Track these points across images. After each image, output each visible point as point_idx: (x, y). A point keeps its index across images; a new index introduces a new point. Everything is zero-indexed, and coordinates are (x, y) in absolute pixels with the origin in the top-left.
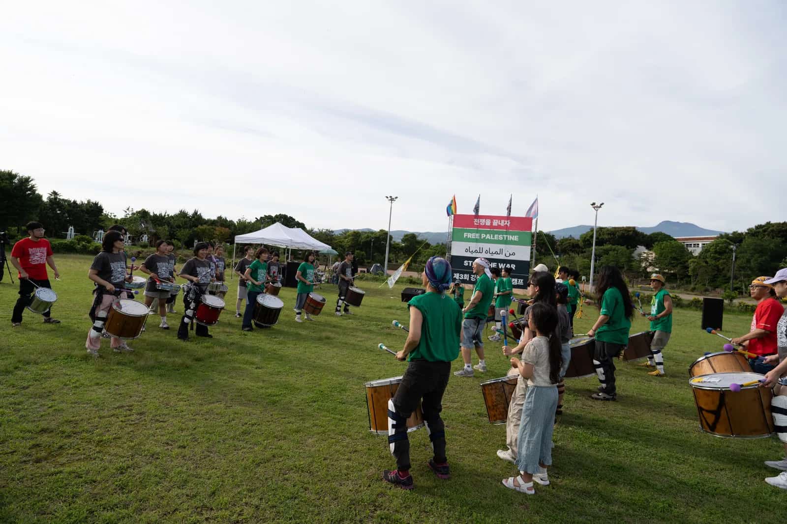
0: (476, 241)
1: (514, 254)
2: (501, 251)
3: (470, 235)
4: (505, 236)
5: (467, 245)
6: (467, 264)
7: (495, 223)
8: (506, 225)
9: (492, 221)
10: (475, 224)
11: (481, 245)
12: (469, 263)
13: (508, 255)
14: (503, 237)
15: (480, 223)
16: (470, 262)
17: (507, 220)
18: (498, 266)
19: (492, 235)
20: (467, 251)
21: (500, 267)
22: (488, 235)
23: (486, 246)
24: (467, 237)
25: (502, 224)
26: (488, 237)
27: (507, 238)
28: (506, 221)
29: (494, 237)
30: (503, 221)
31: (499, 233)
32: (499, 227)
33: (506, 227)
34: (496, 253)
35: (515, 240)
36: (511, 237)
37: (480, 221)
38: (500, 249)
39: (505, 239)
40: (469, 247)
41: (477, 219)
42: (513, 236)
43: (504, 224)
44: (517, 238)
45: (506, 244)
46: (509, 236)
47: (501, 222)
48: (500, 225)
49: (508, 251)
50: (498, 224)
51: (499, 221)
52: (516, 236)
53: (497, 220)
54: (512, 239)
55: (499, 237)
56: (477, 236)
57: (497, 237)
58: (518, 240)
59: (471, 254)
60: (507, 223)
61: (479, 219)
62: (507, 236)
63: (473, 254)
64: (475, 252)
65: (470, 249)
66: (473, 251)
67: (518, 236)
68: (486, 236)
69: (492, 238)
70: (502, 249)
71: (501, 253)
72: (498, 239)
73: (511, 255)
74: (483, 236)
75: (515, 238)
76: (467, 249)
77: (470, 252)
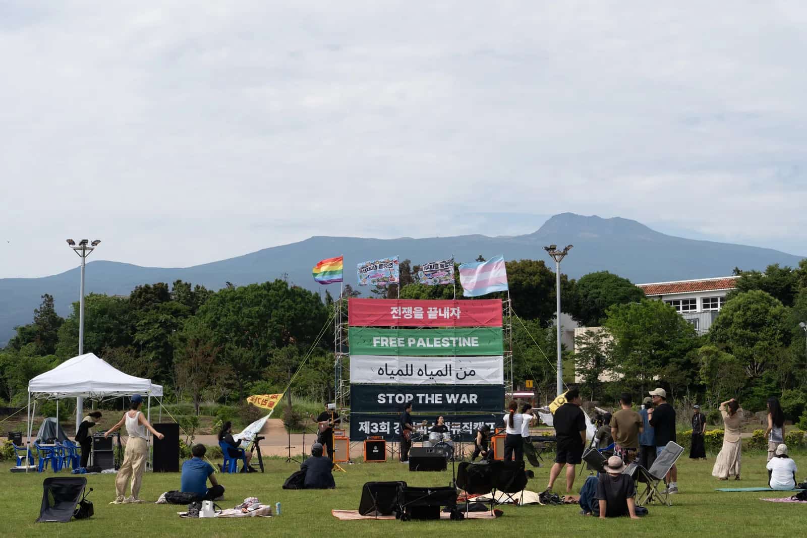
0: (399, 352)
1: (472, 374)
2: (449, 369)
3: (384, 342)
4: (453, 339)
5: (381, 362)
6: (384, 401)
7: (432, 314)
8: (455, 317)
9: (425, 310)
10: (394, 317)
11: (410, 361)
12: (387, 398)
13: (461, 375)
14: (451, 342)
15: (402, 315)
16: (390, 396)
17: (455, 306)
18: (444, 399)
19: (428, 339)
20: (381, 372)
21: (449, 402)
22: (421, 339)
23: (418, 363)
24: (379, 345)
25: (446, 315)
26: (421, 343)
27: (457, 343)
28: (454, 310)
29: (432, 341)
33: (454, 320)
34: (440, 374)
35: (473, 345)
36: (464, 340)
37: (402, 310)
38: (446, 365)
39: (454, 345)
40: (386, 365)
41: (397, 308)
42: (469, 339)
43: (450, 314)
44: (477, 342)
45: (457, 356)
46: (460, 339)
47: (443, 312)
48: (443, 317)
49: (461, 369)
50: (438, 314)
51: (440, 310)
52: (473, 338)
53: (436, 308)
54: (467, 346)
55: (442, 343)
56: (399, 342)
57: (439, 342)
58: (477, 345)
59: (391, 378)
60: (456, 312)
61: (400, 308)
62: (457, 338)
63: (393, 378)
64: (398, 375)
65: (388, 368)
66: (394, 373)
67: (477, 338)
68: (417, 340)
69: (429, 345)
70: (450, 365)
71: (449, 372)
72: (440, 346)
73: (468, 375)
74: (412, 341)
75: (473, 342)
76: (381, 369)
77: (387, 374)
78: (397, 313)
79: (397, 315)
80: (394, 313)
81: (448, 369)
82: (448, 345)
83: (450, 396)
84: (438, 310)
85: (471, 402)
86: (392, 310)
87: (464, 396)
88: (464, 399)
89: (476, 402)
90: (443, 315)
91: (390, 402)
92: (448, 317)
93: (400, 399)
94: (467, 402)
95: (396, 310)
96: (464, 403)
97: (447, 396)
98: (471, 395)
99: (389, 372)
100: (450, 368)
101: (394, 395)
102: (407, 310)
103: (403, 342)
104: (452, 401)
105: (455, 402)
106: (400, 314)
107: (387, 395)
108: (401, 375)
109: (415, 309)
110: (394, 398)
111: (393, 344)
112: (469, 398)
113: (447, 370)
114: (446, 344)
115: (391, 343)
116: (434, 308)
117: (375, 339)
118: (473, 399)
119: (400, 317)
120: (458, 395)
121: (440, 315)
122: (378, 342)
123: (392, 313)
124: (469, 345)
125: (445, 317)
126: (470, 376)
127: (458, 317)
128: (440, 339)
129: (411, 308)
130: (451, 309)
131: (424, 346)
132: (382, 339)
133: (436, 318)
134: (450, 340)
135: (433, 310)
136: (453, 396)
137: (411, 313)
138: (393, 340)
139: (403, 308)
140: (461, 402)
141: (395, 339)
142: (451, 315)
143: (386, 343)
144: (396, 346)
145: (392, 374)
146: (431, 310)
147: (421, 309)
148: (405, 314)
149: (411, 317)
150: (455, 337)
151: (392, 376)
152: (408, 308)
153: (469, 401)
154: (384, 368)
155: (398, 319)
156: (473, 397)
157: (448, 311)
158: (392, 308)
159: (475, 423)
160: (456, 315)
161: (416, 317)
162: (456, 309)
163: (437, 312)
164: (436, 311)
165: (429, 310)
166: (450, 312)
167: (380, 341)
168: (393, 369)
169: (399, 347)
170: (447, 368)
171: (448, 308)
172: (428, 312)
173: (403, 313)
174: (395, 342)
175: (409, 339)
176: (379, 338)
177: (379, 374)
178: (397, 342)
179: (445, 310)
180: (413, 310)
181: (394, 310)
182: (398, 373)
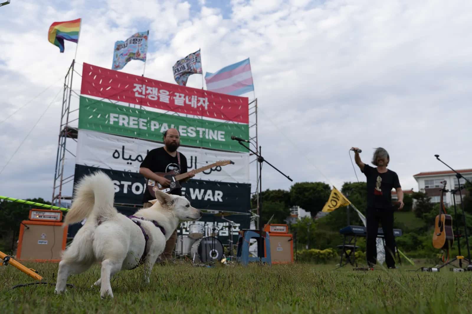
1: (218, 169)
3: (123, 121)
4: (201, 130)
5: (117, 142)
7: (179, 101)
8: (202, 107)
9: (172, 95)
10: (137, 95)
12: (121, 187)
14: (197, 132)
15: (146, 95)
16: (126, 184)
17: (204, 96)
18: (187, 193)
19: (172, 125)
20: (116, 155)
22: (165, 125)
24: (116, 123)
25: (194, 103)
26: (165, 128)
27: (204, 132)
28: (202, 99)
30: (194, 99)
31: (187, 123)
32: (187, 109)
33: (201, 111)
35: (220, 139)
36: (211, 131)
37: (146, 90)
38: (192, 157)
39: (201, 136)
40: (123, 147)
41: (141, 86)
42: (216, 132)
43: (197, 103)
44: (223, 136)
45: (203, 148)
46: (207, 130)
47: (190, 101)
48: (190, 105)
49: (207, 162)
50: (185, 102)
51: (187, 97)
52: (220, 132)
53: (183, 95)
54: (213, 139)
55: (187, 132)
56: (141, 124)
57: (185, 131)
58: (224, 140)
59: (128, 163)
60: (204, 102)
61: (144, 86)
62: (204, 129)
63: (131, 163)
64: (137, 161)
65: (125, 151)
66: (132, 158)
67: (223, 133)
68: (161, 125)
70: (196, 157)
71: (194, 164)
72: (185, 135)
73: (214, 170)
74: (155, 125)
75: (219, 136)
76: (116, 151)
77: (123, 158)
78: (140, 91)
79: (140, 93)
80: (137, 91)
81: (194, 161)
82: (194, 135)
83: (194, 191)
84: (185, 97)
85: (216, 200)
86: (135, 87)
87: (209, 192)
88: (209, 195)
89: (221, 200)
90: (190, 103)
91: (125, 191)
92: (196, 107)
93: (137, 188)
94: (212, 199)
95: (140, 88)
96: (209, 200)
97: (191, 190)
98: (217, 192)
99: (127, 156)
100: (196, 160)
101: (130, 183)
102: (152, 90)
103: (145, 124)
104: (197, 197)
105: (200, 198)
106: (144, 93)
107: (122, 182)
108: (140, 162)
109: (161, 91)
110: (130, 187)
111: (134, 124)
112: (214, 195)
113: (192, 162)
114: (192, 134)
115: (131, 123)
116: (181, 95)
117: (112, 115)
118: (218, 196)
119: (144, 97)
120: (203, 191)
121: (187, 102)
122: (116, 120)
123: (135, 90)
124: (216, 139)
125: (192, 106)
126: (216, 171)
127: (206, 108)
128: (185, 127)
129: (157, 89)
130: (199, 98)
132: (121, 117)
133: (183, 105)
134: (197, 130)
135: (180, 97)
136: (197, 190)
137: (157, 94)
138: (134, 120)
139: (148, 87)
140: (206, 199)
141: (136, 119)
142: (199, 105)
143: (125, 122)
144: (136, 127)
145: (130, 158)
146: (178, 97)
147: (168, 93)
148: (149, 94)
149: (156, 99)
150: (202, 127)
151: (130, 161)
152: (154, 89)
153: (214, 199)
154: (120, 151)
155: (141, 98)
156: (219, 194)
157: (196, 99)
158: (135, 85)
159: (219, 224)
160: (204, 105)
161: (161, 100)
162: (204, 99)
163: (184, 99)
164: (182, 98)
165: (175, 96)
166: (198, 101)
167: (118, 118)
168: (131, 153)
169: (140, 129)
170: (192, 160)
171: (196, 97)
172: (174, 98)
173: (148, 92)
174: (136, 122)
175: (153, 123)
176: (117, 115)
177: (114, 156)
178: (138, 122)
179: (193, 99)
180: (159, 92)
181: (138, 87)
182: (137, 159)
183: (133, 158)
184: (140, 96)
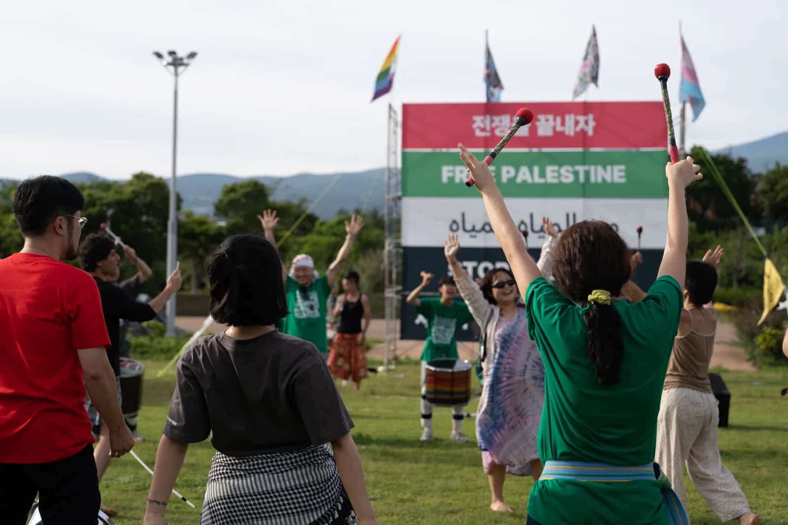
3: (461, 174)
4: (581, 169)
5: (453, 207)
7: (545, 128)
8: (584, 133)
9: (534, 121)
10: (478, 133)
14: (576, 174)
15: (492, 130)
16: (470, 265)
17: (585, 113)
19: (536, 169)
24: (451, 179)
25: (570, 129)
26: (524, 175)
27: (587, 174)
28: (581, 119)
29: (542, 173)
30: (570, 120)
31: (558, 161)
32: (558, 139)
33: (582, 139)
35: (617, 179)
36: (600, 169)
37: (492, 121)
39: (582, 179)
41: (483, 118)
42: (609, 168)
43: (576, 127)
44: (622, 174)
45: (588, 198)
46: (593, 168)
47: (563, 123)
48: (562, 133)
50: (554, 128)
51: (559, 119)
53: (551, 117)
54: (604, 180)
55: (560, 175)
57: (556, 174)
58: (623, 180)
60: (586, 122)
61: (489, 117)
62: (586, 168)
67: (622, 167)
68: (517, 172)
69: (538, 180)
72: (557, 180)
74: (508, 172)
75: (615, 174)
76: (454, 222)
77: (465, 230)
78: (482, 126)
79: (483, 130)
80: (479, 127)
82: (571, 177)
84: (555, 120)
86: (474, 122)
90: (563, 129)
92: (572, 133)
95: (482, 121)
99: (468, 227)
101: (474, 264)
102: (500, 121)
106: (488, 128)
108: (487, 232)
110: (475, 269)
114: (567, 177)
116: (547, 117)
117: (445, 168)
119: (489, 134)
121: (559, 128)
122: (451, 174)
123: (475, 126)
124: (609, 179)
125: (567, 133)
127: (590, 132)
128: (556, 168)
129: (508, 117)
130: (578, 118)
131: (529, 180)
132: (458, 169)
133: (551, 135)
134: (574, 170)
135: (547, 120)
137: (508, 126)
139: (494, 118)
142: (578, 128)
143: (464, 176)
145: (473, 230)
146: (542, 121)
148: (497, 127)
150: (582, 164)
151: (473, 233)
152: (504, 117)
154: (459, 220)
155: (486, 137)
157: (573, 121)
158: (475, 118)
160: (586, 128)
162: (586, 118)
163: (553, 124)
164: (551, 123)
166: (577, 123)
167: (453, 171)
168: (474, 221)
171: (572, 116)
172: (537, 125)
173: (494, 125)
176: (451, 168)
179: (567, 121)
180: (512, 121)
181: (479, 121)
182: (483, 229)
183: (478, 227)
184: (483, 134)
